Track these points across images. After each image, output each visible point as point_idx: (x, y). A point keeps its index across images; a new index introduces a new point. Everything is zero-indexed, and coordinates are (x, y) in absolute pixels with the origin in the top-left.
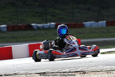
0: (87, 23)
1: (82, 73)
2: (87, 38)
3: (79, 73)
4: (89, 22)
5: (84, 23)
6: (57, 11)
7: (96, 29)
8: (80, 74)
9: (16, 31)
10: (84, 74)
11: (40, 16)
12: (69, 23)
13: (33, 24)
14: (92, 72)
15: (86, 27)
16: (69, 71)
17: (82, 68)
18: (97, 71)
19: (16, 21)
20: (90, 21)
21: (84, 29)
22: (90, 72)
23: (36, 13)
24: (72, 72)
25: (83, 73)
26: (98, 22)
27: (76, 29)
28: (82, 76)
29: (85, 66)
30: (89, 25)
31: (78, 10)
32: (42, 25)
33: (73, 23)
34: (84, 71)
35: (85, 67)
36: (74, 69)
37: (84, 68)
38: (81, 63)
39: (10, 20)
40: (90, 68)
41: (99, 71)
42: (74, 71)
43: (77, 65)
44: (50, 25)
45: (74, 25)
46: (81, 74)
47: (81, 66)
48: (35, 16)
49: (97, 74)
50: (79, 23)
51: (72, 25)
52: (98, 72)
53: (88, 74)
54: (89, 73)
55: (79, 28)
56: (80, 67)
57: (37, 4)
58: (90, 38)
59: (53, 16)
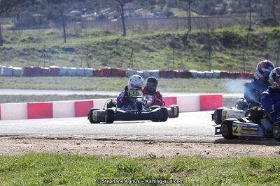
6: (226, 57)
9: (171, 78)
11: (203, 61)
13: (192, 71)
19: (172, 65)
23: (200, 57)
31: (253, 57)
32: (204, 73)
39: (165, 65)
44: (214, 73)
48: (197, 61)
57: (202, 46)
59: (221, 62)
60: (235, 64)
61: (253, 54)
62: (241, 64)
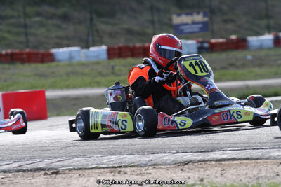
0: (61, 50)
1: (49, 172)
2: (61, 88)
3: (42, 172)
4: (65, 49)
5: (54, 51)
7: (83, 65)
8: (46, 174)
10: (54, 176)
12: (17, 51)
14: (74, 169)
15: (59, 61)
16: (19, 168)
17: (50, 161)
18: (86, 169)
20: (68, 46)
21: (53, 64)
22: (70, 170)
24: (25, 171)
25: (53, 173)
26: (87, 47)
27: (34, 65)
28: (50, 180)
29: (57, 155)
30: (66, 56)
31: (37, 19)
33: (27, 50)
34: (56, 167)
35: (57, 158)
36: (30, 162)
37: (55, 160)
38: (46, 148)
40: (70, 161)
41: (90, 167)
42: (29, 167)
43: (37, 154)
45: (29, 55)
46: (46, 176)
47: (47, 155)
49: (86, 175)
50: (42, 51)
51: (25, 56)
52: (90, 171)
53: (63, 176)
54: (66, 172)
55: (42, 61)
56: (44, 158)
58: (68, 87)
60: (6, 35)
61: (38, 14)
62: (18, 34)
